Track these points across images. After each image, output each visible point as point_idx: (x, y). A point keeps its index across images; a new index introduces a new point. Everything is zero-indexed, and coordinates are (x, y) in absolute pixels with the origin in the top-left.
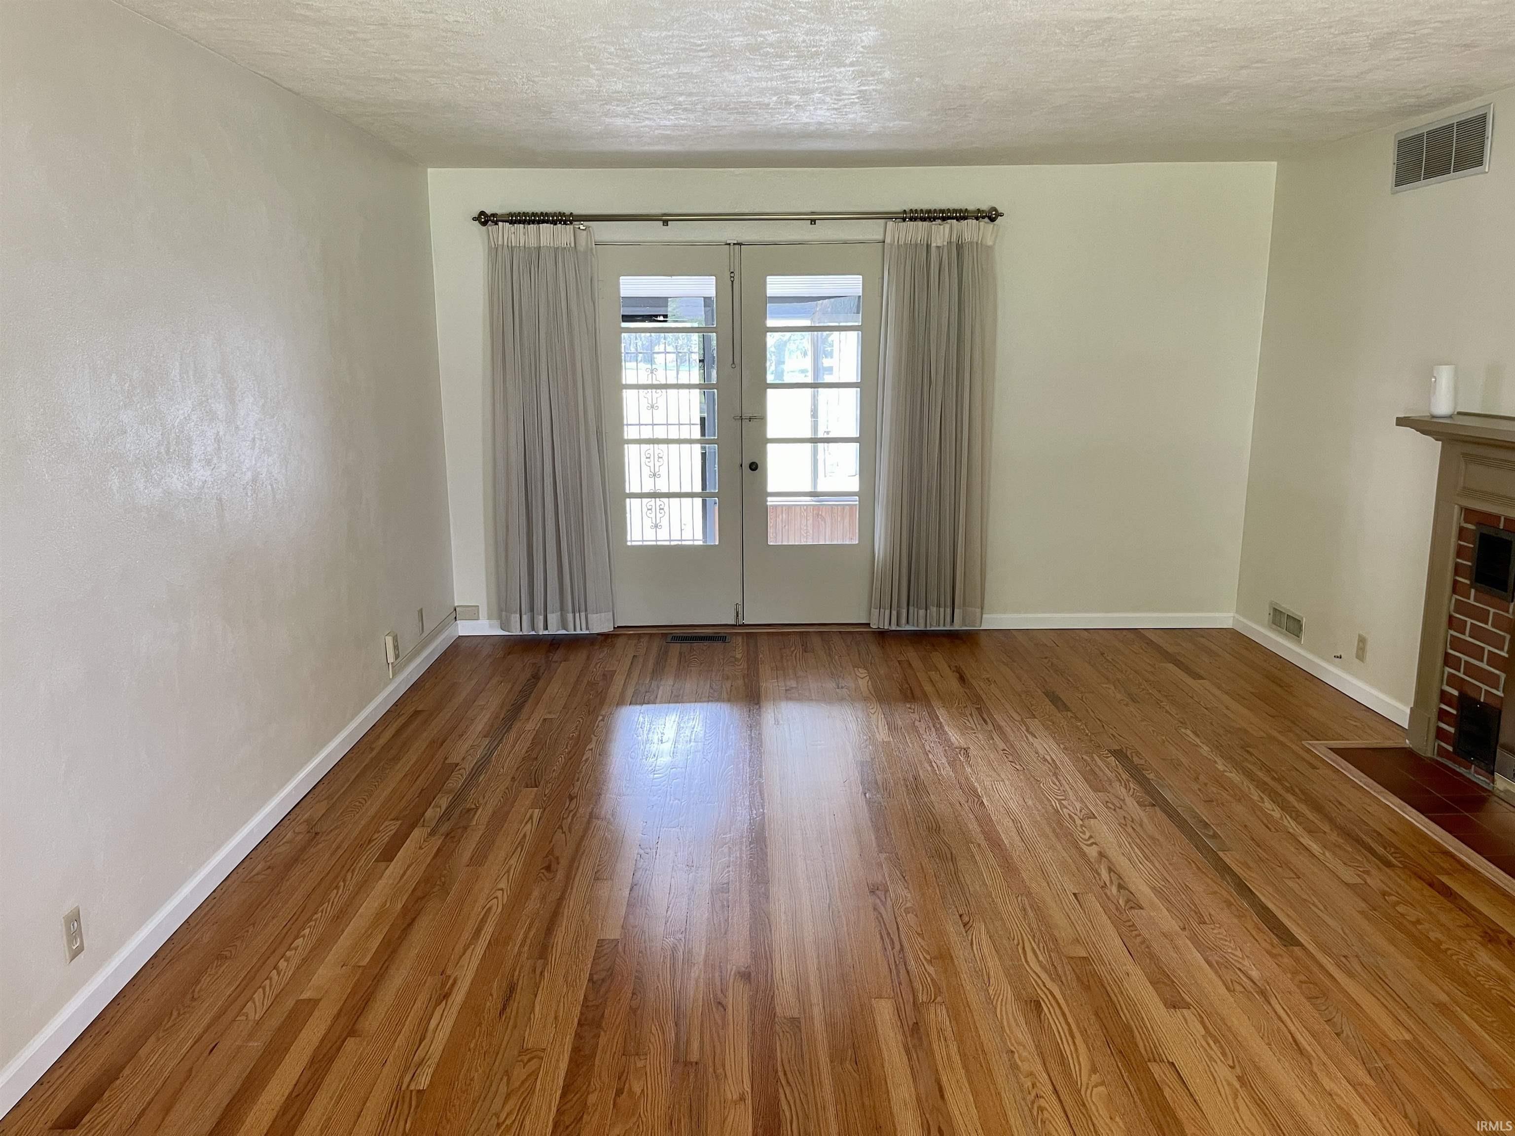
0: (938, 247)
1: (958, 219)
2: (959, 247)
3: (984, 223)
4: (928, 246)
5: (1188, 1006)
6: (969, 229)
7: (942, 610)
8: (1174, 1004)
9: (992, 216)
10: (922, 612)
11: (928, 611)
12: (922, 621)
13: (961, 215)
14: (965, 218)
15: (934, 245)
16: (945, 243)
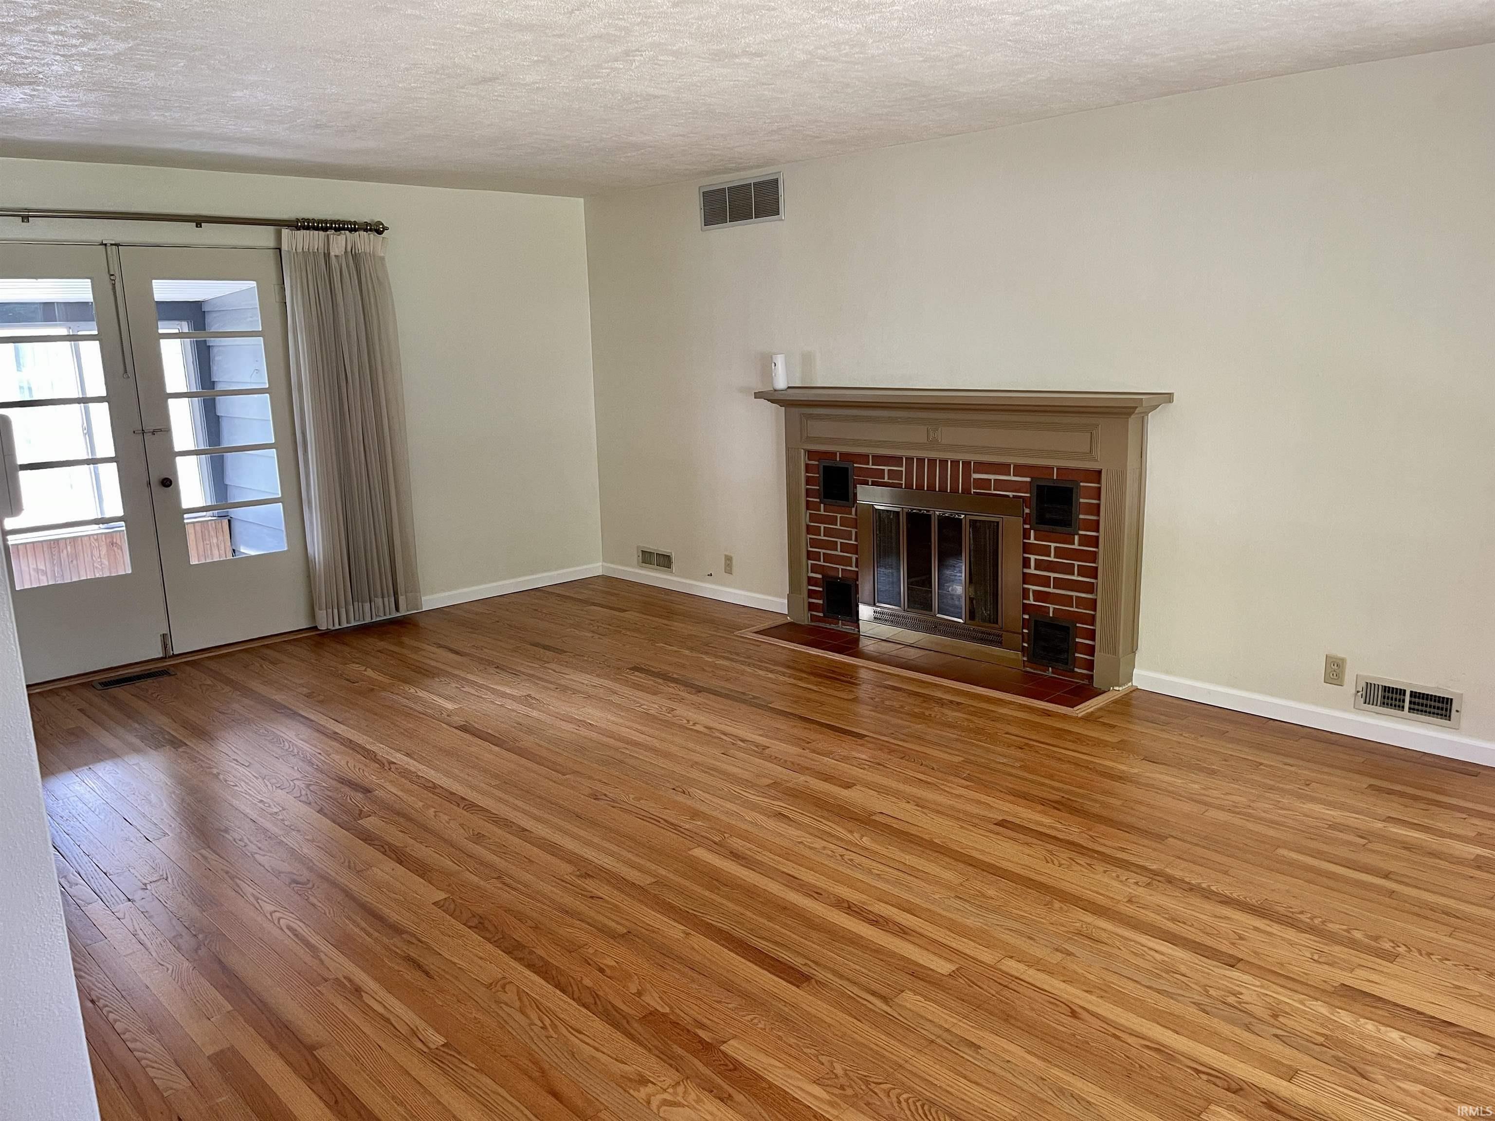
0: (336, 256)
1: (351, 230)
2: (356, 257)
3: (373, 235)
4: (327, 256)
5: (855, 785)
6: (363, 241)
7: (386, 599)
8: (848, 786)
9: (377, 229)
10: (367, 606)
11: (373, 604)
12: (368, 615)
13: (354, 227)
14: (355, 230)
15: (332, 254)
16: (343, 253)
